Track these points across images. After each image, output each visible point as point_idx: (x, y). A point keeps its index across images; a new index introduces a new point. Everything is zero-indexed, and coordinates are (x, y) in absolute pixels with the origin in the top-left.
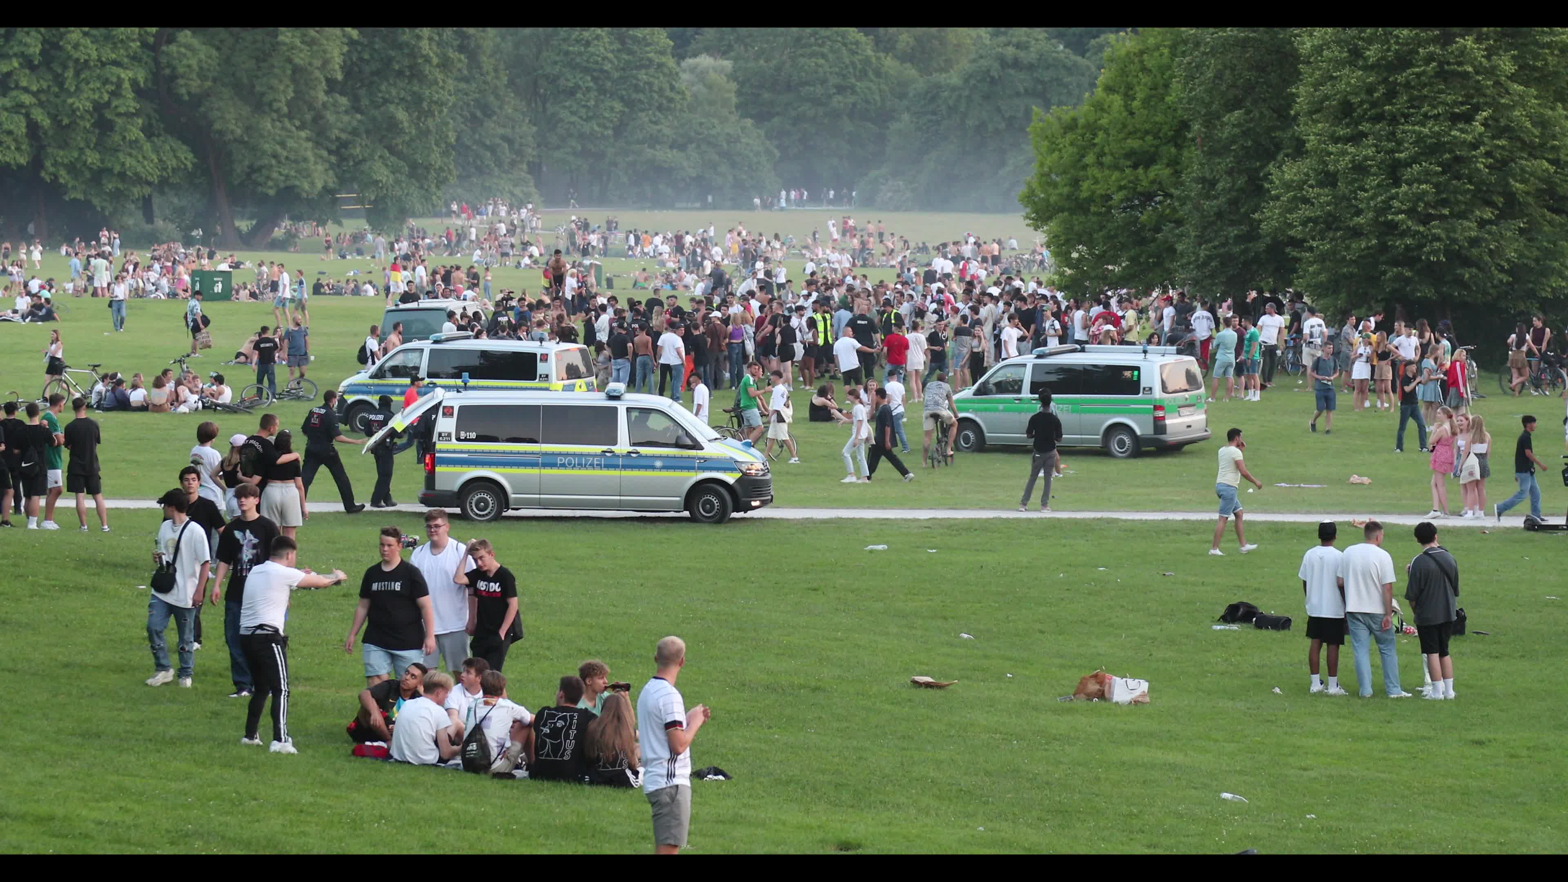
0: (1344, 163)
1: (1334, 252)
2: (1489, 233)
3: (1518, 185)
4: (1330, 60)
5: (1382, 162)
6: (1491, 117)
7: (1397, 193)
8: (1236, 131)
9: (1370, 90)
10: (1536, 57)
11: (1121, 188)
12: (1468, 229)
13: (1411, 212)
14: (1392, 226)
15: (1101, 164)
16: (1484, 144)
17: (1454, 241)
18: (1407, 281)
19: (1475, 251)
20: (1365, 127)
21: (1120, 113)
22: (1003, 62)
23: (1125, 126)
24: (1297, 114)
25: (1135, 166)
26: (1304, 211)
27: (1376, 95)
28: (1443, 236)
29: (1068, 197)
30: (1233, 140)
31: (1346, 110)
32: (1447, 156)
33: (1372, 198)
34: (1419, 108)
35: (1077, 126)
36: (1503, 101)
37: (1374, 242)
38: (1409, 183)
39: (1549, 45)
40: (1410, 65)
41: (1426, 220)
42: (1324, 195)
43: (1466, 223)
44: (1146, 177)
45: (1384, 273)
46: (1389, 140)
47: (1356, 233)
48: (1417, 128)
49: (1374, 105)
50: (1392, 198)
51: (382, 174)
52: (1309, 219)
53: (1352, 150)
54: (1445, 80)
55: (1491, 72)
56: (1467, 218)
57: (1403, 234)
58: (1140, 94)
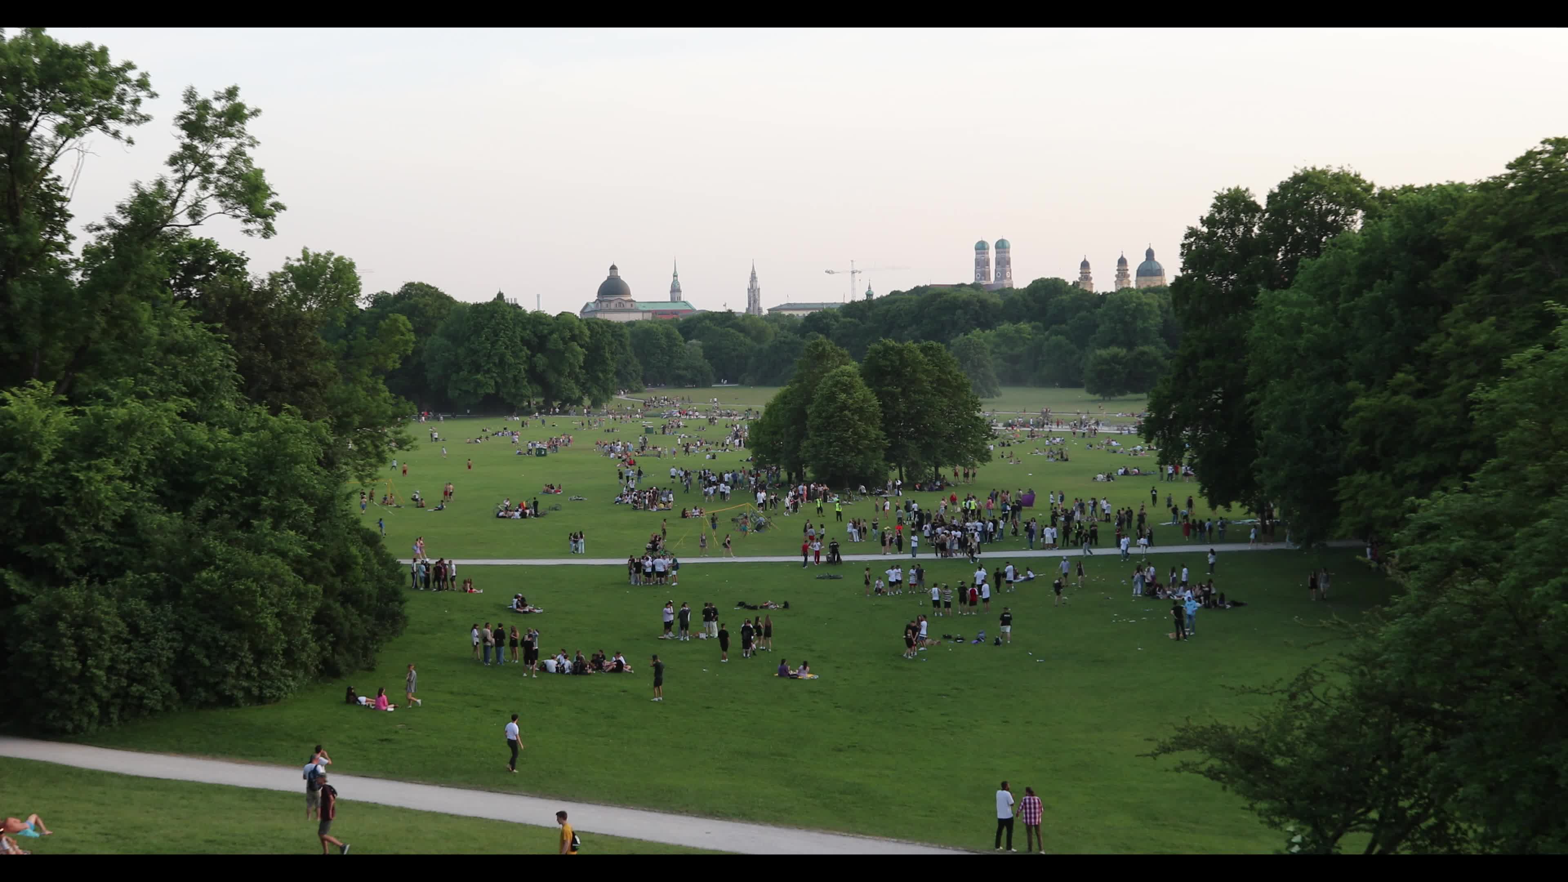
0: (818, 442)
4: (814, 416)
5: (827, 442)
6: (853, 430)
8: (794, 431)
10: (864, 414)
11: (769, 440)
12: (848, 458)
13: (834, 454)
14: (830, 458)
15: (764, 434)
16: (851, 437)
17: (845, 461)
18: (835, 471)
19: (851, 464)
20: (823, 433)
21: (769, 421)
22: (780, 342)
23: (770, 426)
25: (773, 435)
26: (810, 454)
27: (825, 425)
28: (842, 460)
29: (756, 443)
31: (818, 428)
32: (843, 440)
34: (835, 428)
36: (856, 426)
37: (826, 462)
38: (834, 447)
39: (868, 412)
40: (833, 417)
41: (838, 456)
42: (813, 450)
44: (775, 437)
45: (830, 469)
46: (829, 436)
47: (822, 459)
48: (835, 433)
50: (829, 451)
51: (595, 392)
52: (812, 456)
53: (820, 439)
54: (842, 421)
55: (853, 419)
56: (848, 455)
57: (833, 460)
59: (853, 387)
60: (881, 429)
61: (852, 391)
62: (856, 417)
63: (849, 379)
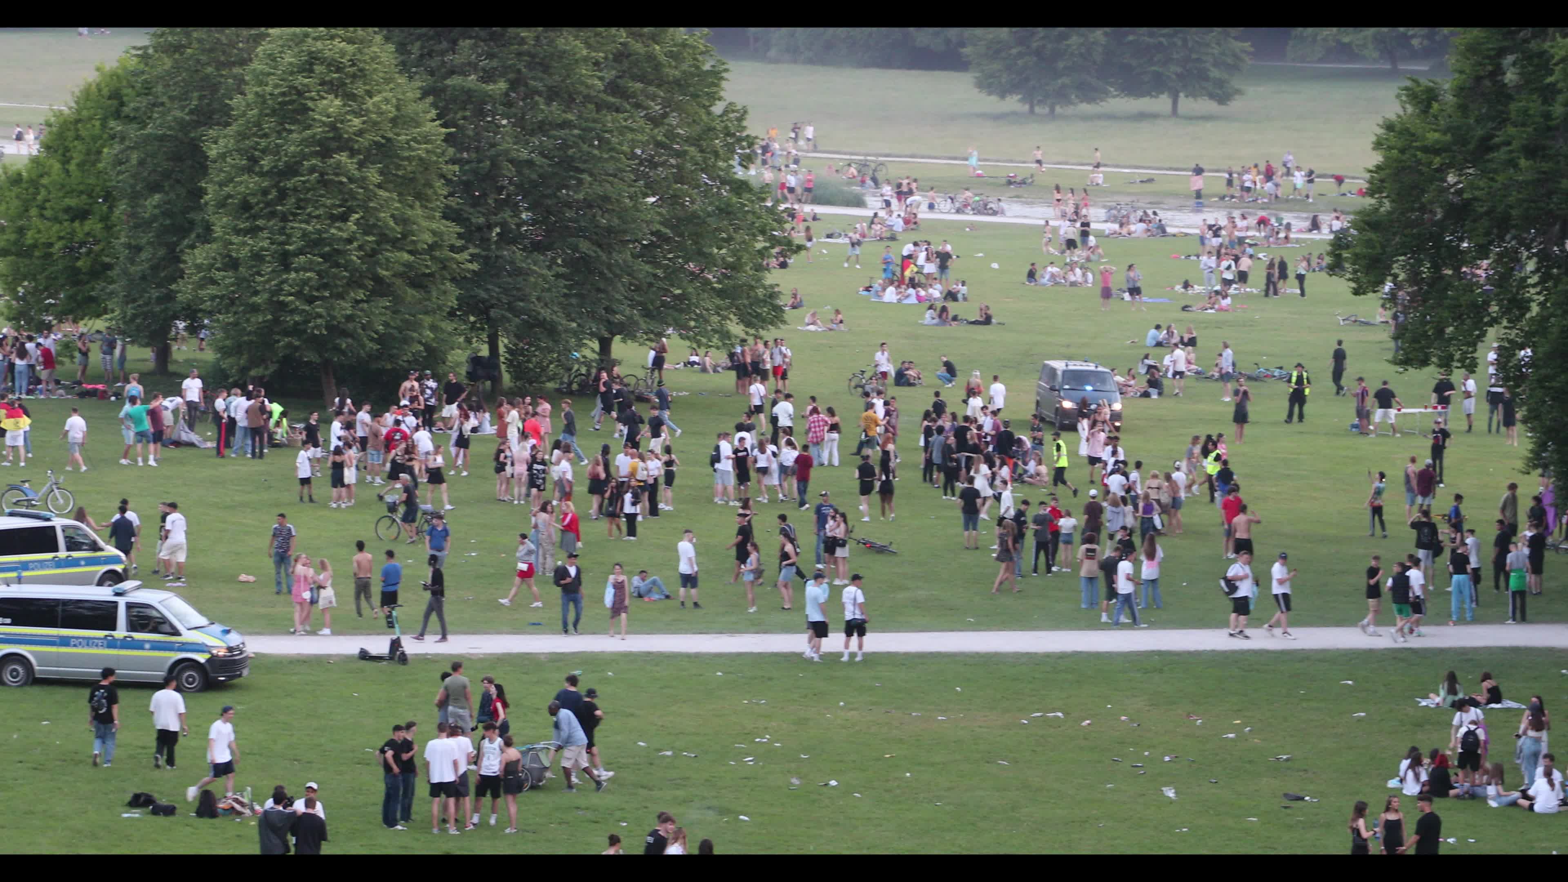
0: (245, 252)
1: (236, 324)
2: (362, 310)
3: (385, 273)
4: (233, 166)
5: (276, 252)
6: (362, 218)
7: (287, 279)
8: (157, 211)
9: (265, 192)
10: (398, 167)
11: (60, 238)
14: (283, 305)
15: (42, 216)
16: (356, 239)
17: (334, 318)
18: (297, 348)
19: (350, 326)
20: (260, 222)
21: (58, 175)
23: (63, 186)
26: (212, 290)
27: (270, 197)
28: (324, 314)
29: (15, 243)
30: (154, 218)
31: (245, 206)
32: (327, 249)
33: (269, 280)
34: (304, 208)
35: (21, 180)
36: (371, 205)
37: (269, 317)
38: (297, 271)
39: (408, 159)
40: (296, 173)
42: (227, 278)
43: (344, 304)
45: (278, 341)
46: (281, 234)
47: (255, 309)
48: (303, 226)
49: (268, 204)
50: (283, 282)
52: (217, 296)
53: (250, 242)
54: (325, 185)
55: (362, 181)
56: (343, 298)
57: (292, 312)
58: (77, 158)
60: (449, 214)
61: (359, 89)
62: (373, 176)
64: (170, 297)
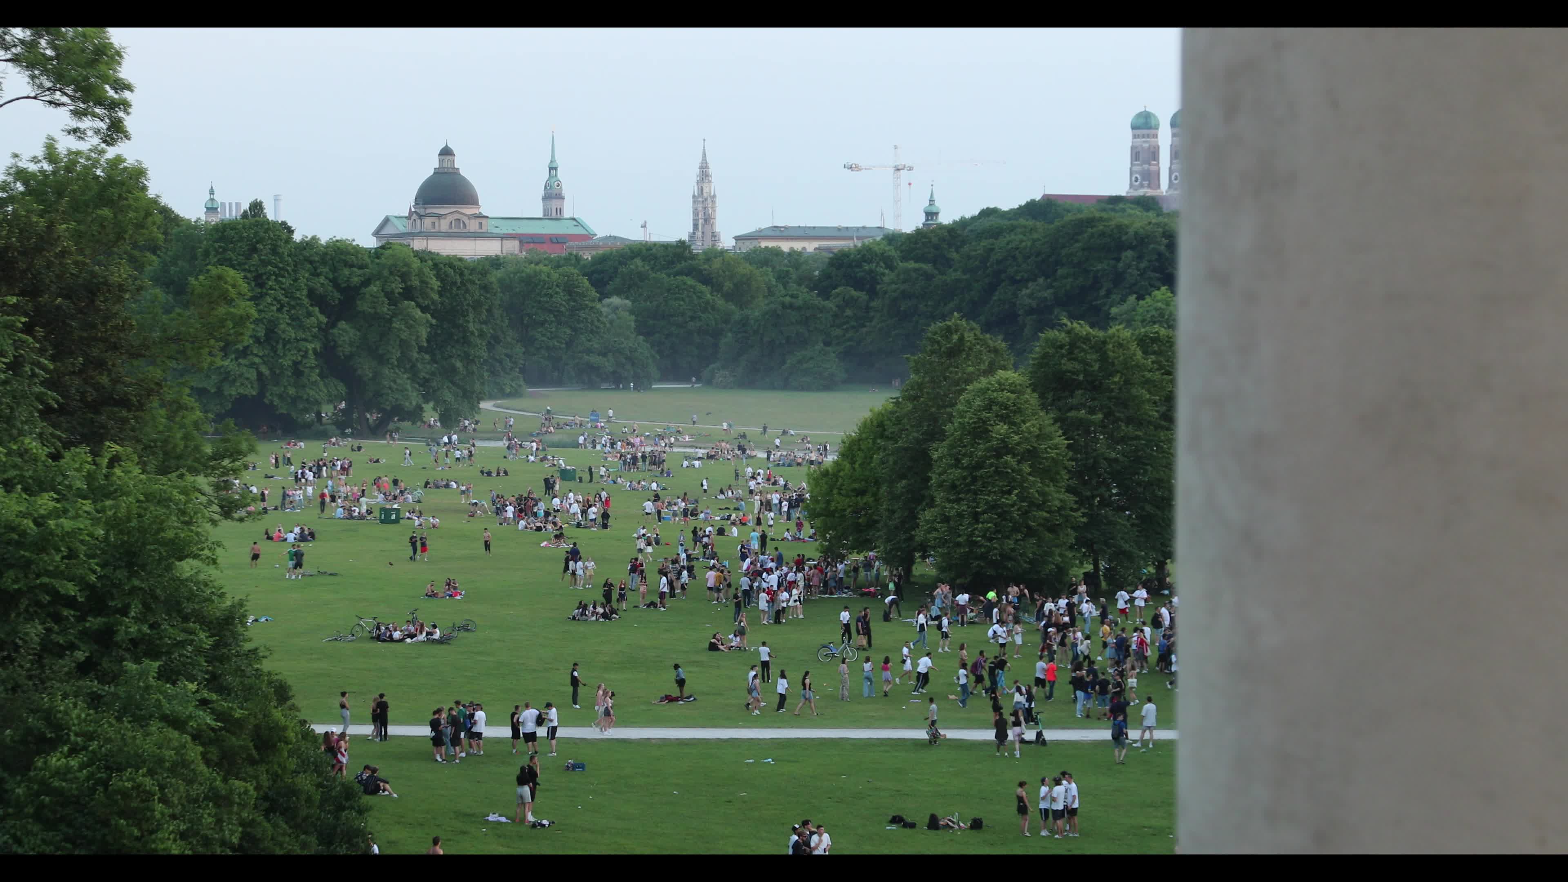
0: (953, 513)
1: (949, 553)
2: (1020, 545)
3: (1033, 524)
4: (946, 464)
5: (970, 512)
6: (1020, 492)
7: (977, 528)
8: (904, 490)
9: (965, 478)
10: (1040, 463)
11: (850, 506)
12: (1010, 544)
13: (983, 536)
14: (975, 543)
15: (840, 494)
16: (1016, 505)
17: (1004, 550)
19: (1013, 554)
20: (962, 496)
21: (849, 471)
23: (851, 477)
24: (932, 485)
25: (857, 496)
26: (934, 534)
27: (967, 481)
28: (998, 547)
29: (825, 509)
30: (902, 494)
31: (954, 486)
32: (1000, 510)
33: (967, 528)
34: (987, 487)
35: (829, 474)
36: (1025, 485)
37: (967, 549)
38: (983, 523)
39: (1046, 458)
40: (982, 467)
41: (991, 540)
42: (942, 527)
43: (1010, 542)
44: (862, 501)
45: (972, 564)
46: (974, 502)
47: (959, 545)
48: (986, 497)
49: (966, 485)
50: (974, 530)
52: (937, 538)
53: (956, 507)
54: (999, 474)
55: (1020, 472)
56: (1009, 538)
57: (981, 546)
58: (859, 461)
59: (1019, 411)
60: (1070, 490)
61: (1018, 419)
62: (1026, 468)
63: (1013, 396)
64: (911, 538)
